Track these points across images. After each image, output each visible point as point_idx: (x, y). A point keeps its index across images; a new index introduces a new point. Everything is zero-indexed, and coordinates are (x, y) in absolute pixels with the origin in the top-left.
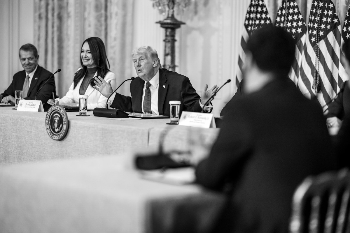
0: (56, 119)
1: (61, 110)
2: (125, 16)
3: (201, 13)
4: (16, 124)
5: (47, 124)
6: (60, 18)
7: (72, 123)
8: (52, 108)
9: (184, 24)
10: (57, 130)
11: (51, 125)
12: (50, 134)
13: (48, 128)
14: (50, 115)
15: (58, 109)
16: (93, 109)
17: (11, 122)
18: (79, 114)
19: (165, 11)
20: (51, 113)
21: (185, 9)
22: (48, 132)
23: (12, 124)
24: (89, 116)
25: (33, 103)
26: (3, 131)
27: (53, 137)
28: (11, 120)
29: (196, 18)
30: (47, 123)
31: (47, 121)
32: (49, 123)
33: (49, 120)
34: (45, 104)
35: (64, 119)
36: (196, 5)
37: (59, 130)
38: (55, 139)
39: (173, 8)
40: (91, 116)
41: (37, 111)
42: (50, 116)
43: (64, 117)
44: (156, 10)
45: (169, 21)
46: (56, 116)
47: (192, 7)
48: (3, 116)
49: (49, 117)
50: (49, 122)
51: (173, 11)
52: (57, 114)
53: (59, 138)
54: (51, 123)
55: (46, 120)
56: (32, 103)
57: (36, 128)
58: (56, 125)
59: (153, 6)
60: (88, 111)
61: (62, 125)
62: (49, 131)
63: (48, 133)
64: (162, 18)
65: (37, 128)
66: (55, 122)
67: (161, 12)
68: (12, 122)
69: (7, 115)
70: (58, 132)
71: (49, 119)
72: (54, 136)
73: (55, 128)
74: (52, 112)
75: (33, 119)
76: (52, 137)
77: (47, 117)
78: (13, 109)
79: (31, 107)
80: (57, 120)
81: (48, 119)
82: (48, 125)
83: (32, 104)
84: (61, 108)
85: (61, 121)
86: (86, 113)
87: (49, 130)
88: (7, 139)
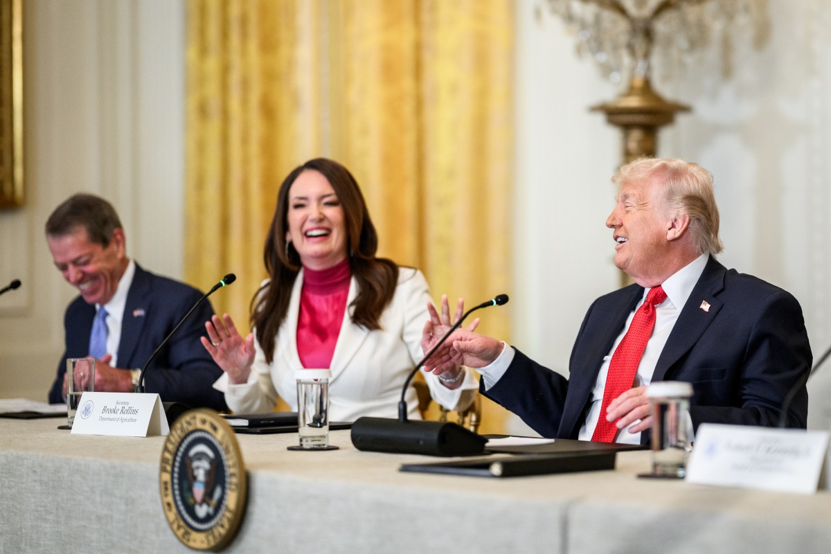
0: (198, 468)
1: (215, 428)
2: (482, 95)
3: (746, 71)
4: (54, 487)
5: (166, 489)
6: (269, 112)
7: (261, 481)
8: (185, 425)
9: (685, 109)
10: (202, 511)
11: (181, 490)
12: (179, 527)
13: (169, 504)
14: (178, 449)
15: (207, 427)
16: (353, 420)
17: (35, 481)
18: (297, 444)
19: (618, 68)
20: (180, 445)
21: (689, 60)
22: (167, 518)
23: (38, 487)
24: (337, 448)
25: (128, 403)
26: (5, 514)
27: (188, 540)
28: (35, 472)
29: (727, 93)
30: (166, 483)
31: (167, 477)
32: (173, 483)
33: (173, 472)
34: (172, 407)
35: (229, 467)
36: (727, 46)
37: (211, 510)
38: (198, 545)
39: (647, 56)
40: (345, 448)
41: (144, 434)
42: (175, 455)
43: (228, 460)
44: (587, 68)
45: (634, 102)
46: (200, 456)
47: (712, 54)
48: (6, 457)
49: (174, 460)
50: (172, 478)
51: (649, 68)
52: (201, 448)
53: (212, 543)
54: (180, 484)
55: (163, 470)
56: (125, 403)
57: (127, 504)
58: (199, 490)
59: (579, 50)
60: (334, 427)
61: (224, 489)
62: (172, 515)
63: (171, 524)
64: (611, 91)
65: (130, 502)
66: (195, 478)
67: (606, 70)
68: (41, 481)
69: (21, 453)
70: (208, 518)
71: (173, 466)
72: (194, 535)
73: (195, 502)
74: (185, 437)
75: (114, 467)
76: (184, 540)
77: (164, 460)
78: (61, 428)
79: (123, 420)
80: (201, 470)
81: (169, 468)
82: (170, 492)
83: (127, 408)
84: (216, 424)
85: (217, 475)
86: (324, 437)
87: (174, 509)
88: (23, 546)
